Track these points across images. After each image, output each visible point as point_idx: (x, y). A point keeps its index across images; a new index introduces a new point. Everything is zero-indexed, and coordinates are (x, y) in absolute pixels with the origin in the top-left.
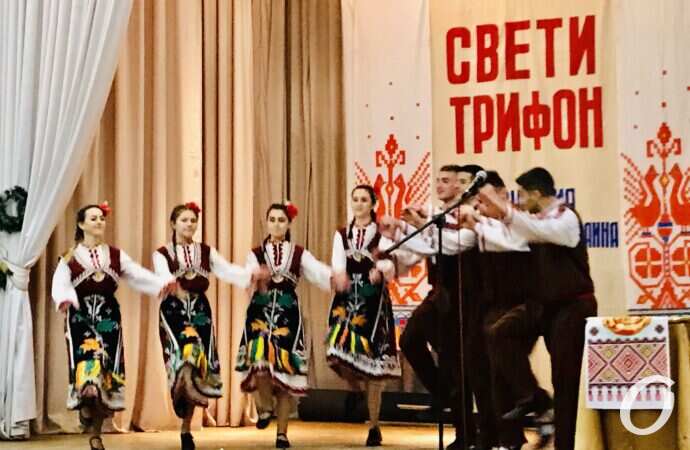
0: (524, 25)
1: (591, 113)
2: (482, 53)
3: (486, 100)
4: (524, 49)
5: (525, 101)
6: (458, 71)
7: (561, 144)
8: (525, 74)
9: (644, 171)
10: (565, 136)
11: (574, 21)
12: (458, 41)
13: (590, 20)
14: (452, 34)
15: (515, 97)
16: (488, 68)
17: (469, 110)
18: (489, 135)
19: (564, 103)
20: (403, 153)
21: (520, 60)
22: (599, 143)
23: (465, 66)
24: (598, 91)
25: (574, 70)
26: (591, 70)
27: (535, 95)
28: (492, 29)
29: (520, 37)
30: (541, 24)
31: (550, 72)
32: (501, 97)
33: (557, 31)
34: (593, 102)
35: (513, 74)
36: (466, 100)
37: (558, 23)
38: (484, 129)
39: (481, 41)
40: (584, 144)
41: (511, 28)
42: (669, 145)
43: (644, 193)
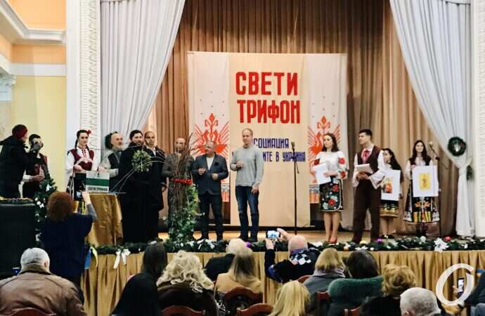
0: (269, 74)
1: (295, 110)
2: (251, 83)
3: (253, 102)
4: (269, 83)
5: (269, 103)
6: (241, 89)
7: (283, 121)
8: (269, 93)
9: (316, 133)
10: (285, 118)
11: (289, 75)
12: (241, 78)
13: (295, 75)
14: (239, 75)
15: (265, 102)
16: (254, 89)
17: (245, 106)
18: (254, 116)
19: (285, 105)
20: (217, 121)
21: (268, 88)
22: (298, 122)
23: (244, 88)
24: (298, 102)
25: (289, 93)
26: (296, 94)
27: (274, 102)
28: (256, 74)
29: (267, 78)
30: (276, 74)
31: (279, 93)
32: (259, 101)
33: (282, 77)
34: (297, 106)
35: (264, 92)
36: (244, 102)
37: (283, 74)
38: (252, 113)
39: (250, 78)
40: (293, 122)
41: (264, 74)
42: (326, 124)
43: (316, 142)
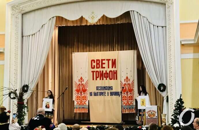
0: (104, 60)
1: (115, 74)
2: (97, 64)
3: (98, 71)
4: (104, 64)
5: (104, 72)
7: (110, 79)
8: (104, 68)
9: (124, 84)
11: (112, 60)
12: (93, 62)
13: (115, 60)
16: (98, 66)
17: (95, 73)
18: (98, 77)
19: (111, 72)
20: (83, 80)
21: (104, 66)
22: (116, 79)
23: (94, 66)
24: (116, 71)
25: (112, 67)
26: (115, 68)
27: (106, 71)
28: (99, 60)
29: (104, 62)
30: (107, 60)
31: (109, 67)
32: (100, 71)
33: (110, 61)
35: (102, 67)
36: (94, 71)
39: (97, 62)
40: (114, 79)
41: (102, 60)
42: (128, 80)
